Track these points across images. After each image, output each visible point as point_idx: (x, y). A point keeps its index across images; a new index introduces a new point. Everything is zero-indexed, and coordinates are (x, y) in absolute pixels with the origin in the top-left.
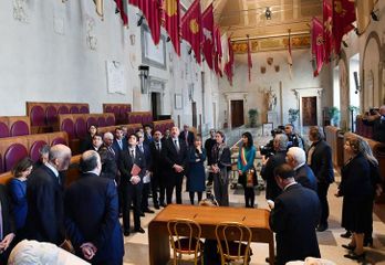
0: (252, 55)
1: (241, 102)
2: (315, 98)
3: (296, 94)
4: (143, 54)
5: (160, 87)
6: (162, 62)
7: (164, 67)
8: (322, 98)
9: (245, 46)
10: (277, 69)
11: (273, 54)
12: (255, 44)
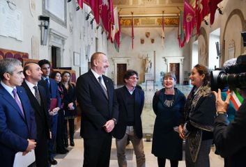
0: (135, 29)
1: (125, 65)
2: (178, 64)
3: (165, 60)
4: (44, 6)
5: (60, 42)
6: (63, 19)
7: (64, 24)
8: (183, 65)
9: (129, 22)
10: (153, 41)
11: (150, 30)
12: (137, 21)
